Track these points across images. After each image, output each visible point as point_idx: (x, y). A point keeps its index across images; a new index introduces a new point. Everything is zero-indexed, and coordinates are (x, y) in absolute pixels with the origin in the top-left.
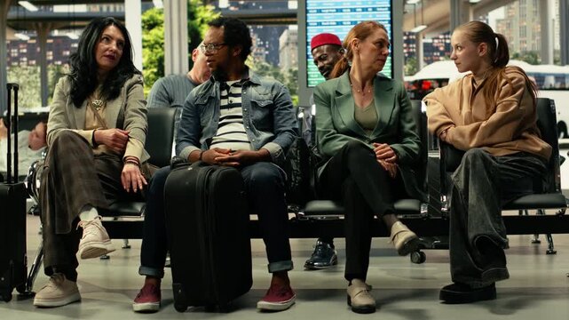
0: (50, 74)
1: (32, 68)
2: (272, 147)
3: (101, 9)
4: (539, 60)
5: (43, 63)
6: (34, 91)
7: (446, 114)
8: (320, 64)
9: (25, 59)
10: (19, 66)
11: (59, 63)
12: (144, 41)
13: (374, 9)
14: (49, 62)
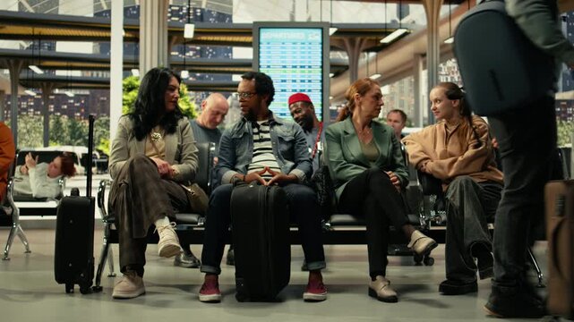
0: (51, 122)
1: (38, 117)
2: (298, 172)
3: (92, 74)
4: (413, 124)
5: (46, 114)
6: (38, 135)
7: (424, 151)
8: (296, 116)
9: (32, 110)
10: (27, 115)
11: (59, 114)
12: (124, 100)
13: (310, 81)
14: (51, 113)
